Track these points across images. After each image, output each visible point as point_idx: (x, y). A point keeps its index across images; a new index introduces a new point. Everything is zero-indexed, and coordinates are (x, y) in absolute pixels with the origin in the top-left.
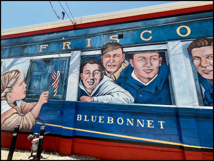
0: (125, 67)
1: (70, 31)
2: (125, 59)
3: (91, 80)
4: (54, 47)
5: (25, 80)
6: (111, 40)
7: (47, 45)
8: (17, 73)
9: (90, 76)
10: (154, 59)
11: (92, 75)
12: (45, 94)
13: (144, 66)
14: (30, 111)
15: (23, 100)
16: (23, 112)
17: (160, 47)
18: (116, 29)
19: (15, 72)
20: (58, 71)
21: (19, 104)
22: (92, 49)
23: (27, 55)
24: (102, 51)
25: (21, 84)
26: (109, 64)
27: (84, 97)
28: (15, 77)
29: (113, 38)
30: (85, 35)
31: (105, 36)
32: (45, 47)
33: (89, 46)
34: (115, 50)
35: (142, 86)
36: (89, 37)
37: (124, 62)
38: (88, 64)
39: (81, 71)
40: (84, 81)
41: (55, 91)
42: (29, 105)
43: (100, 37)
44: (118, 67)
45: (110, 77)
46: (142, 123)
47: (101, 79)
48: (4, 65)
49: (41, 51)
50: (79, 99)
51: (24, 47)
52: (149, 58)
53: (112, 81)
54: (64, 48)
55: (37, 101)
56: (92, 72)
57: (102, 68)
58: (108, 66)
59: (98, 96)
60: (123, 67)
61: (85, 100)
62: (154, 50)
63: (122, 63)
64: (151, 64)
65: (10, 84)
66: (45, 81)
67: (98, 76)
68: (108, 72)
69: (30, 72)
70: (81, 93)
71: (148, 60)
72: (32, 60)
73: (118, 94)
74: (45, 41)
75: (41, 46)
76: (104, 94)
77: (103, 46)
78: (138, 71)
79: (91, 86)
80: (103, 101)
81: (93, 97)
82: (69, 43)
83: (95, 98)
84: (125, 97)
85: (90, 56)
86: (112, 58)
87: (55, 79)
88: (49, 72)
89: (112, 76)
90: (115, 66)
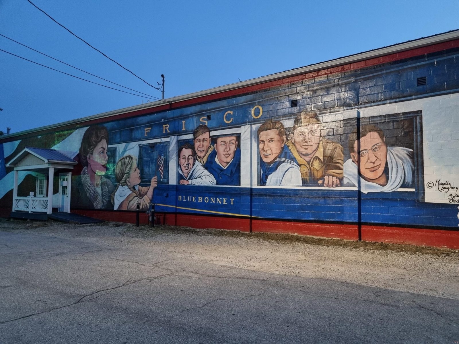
0: (210, 152)
1: (167, 112)
2: (211, 144)
3: (187, 165)
4: (156, 130)
5: (138, 166)
6: (202, 123)
7: (150, 128)
8: (130, 159)
9: (185, 161)
10: (232, 143)
11: (187, 161)
12: (155, 179)
13: (224, 151)
14: (146, 194)
15: (139, 184)
16: (141, 195)
17: (237, 130)
18: (205, 109)
19: (128, 158)
20: (162, 157)
21: (137, 188)
22: (186, 133)
23: (136, 140)
24: (194, 135)
25: (136, 170)
26: (199, 149)
27: (182, 180)
28: (129, 163)
29: (202, 119)
30: (180, 116)
31: (197, 118)
32: (149, 131)
33: (184, 129)
34: (203, 134)
35: (222, 170)
36: (184, 119)
37: (210, 147)
38: (184, 149)
39: (179, 156)
40: (181, 166)
41: (161, 176)
42: (144, 189)
43: (193, 120)
44: (206, 151)
45: (200, 162)
46: (220, 201)
47: (194, 164)
48: (118, 151)
49: (146, 135)
50: (179, 183)
51: (132, 130)
52: (229, 142)
53: (201, 166)
54: (164, 132)
55: (149, 185)
56: (187, 157)
57: (194, 154)
58: (199, 150)
59: (192, 179)
60: (209, 152)
61: (183, 184)
62: (233, 134)
63: (209, 147)
64: (230, 149)
65: (127, 170)
66: (153, 167)
67: (191, 161)
68: (199, 157)
69: (141, 158)
70: (180, 177)
71: (228, 144)
72: (140, 145)
73: (205, 177)
74: (148, 123)
75: (146, 129)
76: (196, 178)
77: (195, 130)
78: (220, 155)
79: (187, 171)
80: (196, 184)
81: (189, 181)
82: (167, 126)
83: (190, 181)
84: (210, 180)
85: (185, 141)
86: (201, 142)
87: (160, 164)
88: (155, 157)
89: (202, 161)
90: (203, 151)
